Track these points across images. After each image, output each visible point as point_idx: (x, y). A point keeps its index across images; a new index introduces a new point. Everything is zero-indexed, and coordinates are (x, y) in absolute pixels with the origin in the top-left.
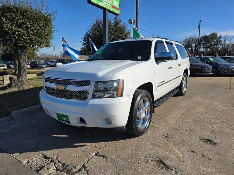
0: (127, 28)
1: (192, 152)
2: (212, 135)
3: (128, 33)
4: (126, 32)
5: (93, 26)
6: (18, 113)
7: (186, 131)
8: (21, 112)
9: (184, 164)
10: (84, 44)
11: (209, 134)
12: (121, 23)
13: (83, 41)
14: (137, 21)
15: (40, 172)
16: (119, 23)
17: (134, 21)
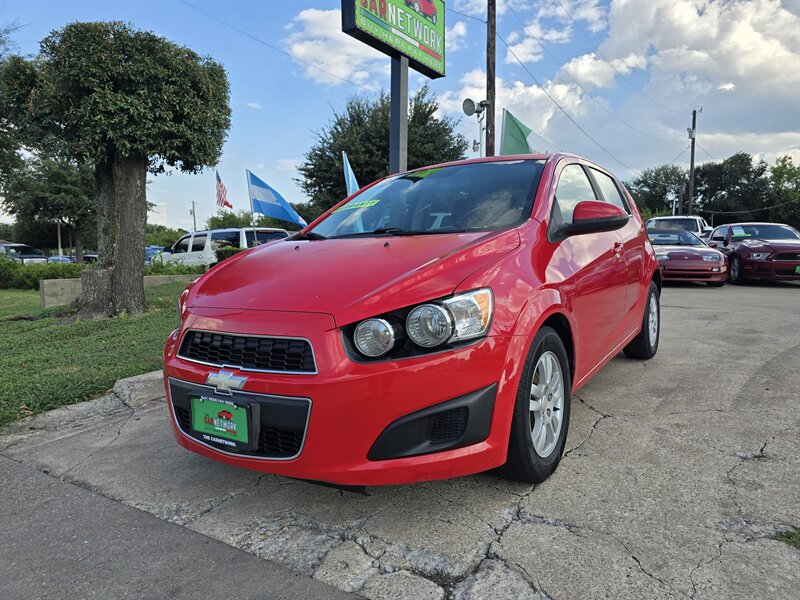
3: (461, 148)
4: (455, 142)
5: (336, 124)
6: (137, 386)
8: (150, 381)
10: (307, 186)
12: (436, 115)
13: (303, 179)
14: (489, 105)
15: (319, 574)
16: (431, 112)
17: (482, 105)
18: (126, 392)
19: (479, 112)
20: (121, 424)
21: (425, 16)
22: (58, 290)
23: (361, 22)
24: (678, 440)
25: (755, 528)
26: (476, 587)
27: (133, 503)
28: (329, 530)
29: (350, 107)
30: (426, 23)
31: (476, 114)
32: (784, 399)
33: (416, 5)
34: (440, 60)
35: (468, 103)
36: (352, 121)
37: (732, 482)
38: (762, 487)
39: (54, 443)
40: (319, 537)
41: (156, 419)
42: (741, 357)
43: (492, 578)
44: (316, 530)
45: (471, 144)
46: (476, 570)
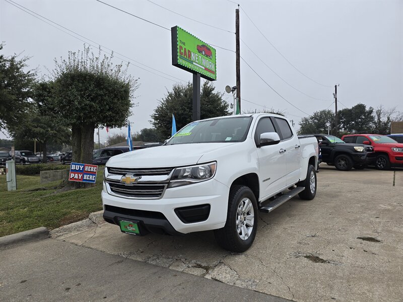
0: (223, 98)
1: (351, 248)
2: (374, 234)
3: (225, 107)
4: (223, 104)
5: (169, 96)
7: (339, 230)
9: (344, 258)
10: (155, 124)
11: (370, 232)
12: (213, 92)
13: (153, 120)
14: (238, 88)
15: (170, 268)
16: (211, 91)
17: (234, 88)
18: (94, 218)
19: (233, 91)
20: (94, 229)
21: (207, 56)
22: (48, 175)
23: (180, 61)
24: (289, 231)
25: (300, 255)
26: (216, 269)
27: (109, 252)
28: (172, 258)
29: (175, 89)
30: (208, 59)
31: (232, 92)
32: (334, 218)
33: (203, 52)
34: (214, 74)
35: (228, 87)
36: (176, 95)
37: (300, 243)
38: (309, 244)
39: (73, 236)
40: (169, 260)
41: (107, 227)
42: (328, 203)
43: (220, 267)
44: (169, 258)
45: (230, 105)
46: (216, 266)
